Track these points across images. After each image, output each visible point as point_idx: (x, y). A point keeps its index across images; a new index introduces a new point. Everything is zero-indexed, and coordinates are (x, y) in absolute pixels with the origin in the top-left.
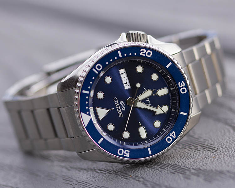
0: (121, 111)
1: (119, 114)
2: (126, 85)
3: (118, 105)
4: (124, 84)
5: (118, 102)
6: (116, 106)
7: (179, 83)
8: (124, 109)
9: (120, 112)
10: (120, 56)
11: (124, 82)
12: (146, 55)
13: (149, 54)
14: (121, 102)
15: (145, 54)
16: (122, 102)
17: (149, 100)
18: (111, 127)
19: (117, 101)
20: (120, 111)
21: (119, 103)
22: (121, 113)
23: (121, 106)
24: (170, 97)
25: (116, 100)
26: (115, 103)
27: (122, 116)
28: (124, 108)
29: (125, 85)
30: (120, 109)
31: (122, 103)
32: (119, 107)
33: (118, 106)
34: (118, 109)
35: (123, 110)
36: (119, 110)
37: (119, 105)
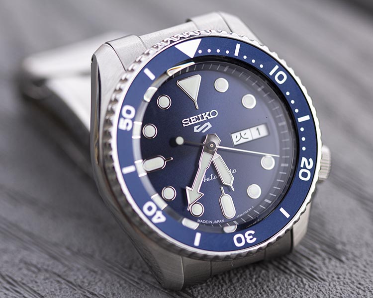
0: (193, 123)
1: (188, 119)
2: (239, 137)
3: (205, 117)
4: (240, 133)
5: (209, 118)
6: (203, 114)
7: (253, 232)
8: (197, 129)
9: (191, 122)
10: (300, 120)
11: (243, 133)
12: (302, 168)
13: (305, 175)
14: (208, 124)
15: (305, 167)
16: (210, 126)
17: (212, 179)
18: (164, 102)
19: (212, 117)
20: (194, 121)
21: (208, 120)
22: (190, 124)
23: (202, 123)
24: (218, 221)
25: (214, 114)
26: (207, 113)
27: (184, 125)
28: (199, 131)
29: (238, 134)
30: (198, 121)
31: (207, 126)
32: (201, 120)
33: (202, 118)
34: (196, 117)
35: (195, 128)
36: (195, 120)
37: (205, 119)
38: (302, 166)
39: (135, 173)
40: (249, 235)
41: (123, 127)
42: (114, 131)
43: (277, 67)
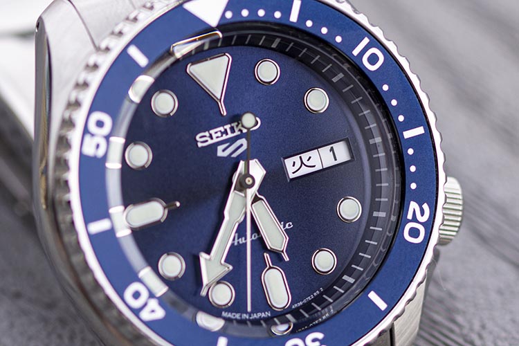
0: (215, 140)
1: (207, 134)
2: (298, 164)
3: (236, 130)
4: (300, 157)
5: (244, 130)
6: (234, 125)
7: (320, 336)
8: (224, 150)
9: (212, 138)
10: (408, 134)
11: (305, 156)
12: (410, 221)
13: (414, 233)
14: (244, 141)
15: (414, 219)
16: (245, 145)
18: (165, 104)
20: (217, 137)
21: (242, 135)
22: (210, 142)
23: (232, 140)
24: (259, 314)
27: (200, 145)
28: (226, 154)
29: (296, 159)
30: (225, 137)
31: (242, 145)
32: (230, 135)
33: (232, 130)
34: (221, 129)
35: (220, 148)
36: (219, 134)
37: (237, 133)
38: (410, 216)
39: (111, 232)
40: (314, 340)
41: (89, 150)
42: (73, 158)
43: (366, 41)
